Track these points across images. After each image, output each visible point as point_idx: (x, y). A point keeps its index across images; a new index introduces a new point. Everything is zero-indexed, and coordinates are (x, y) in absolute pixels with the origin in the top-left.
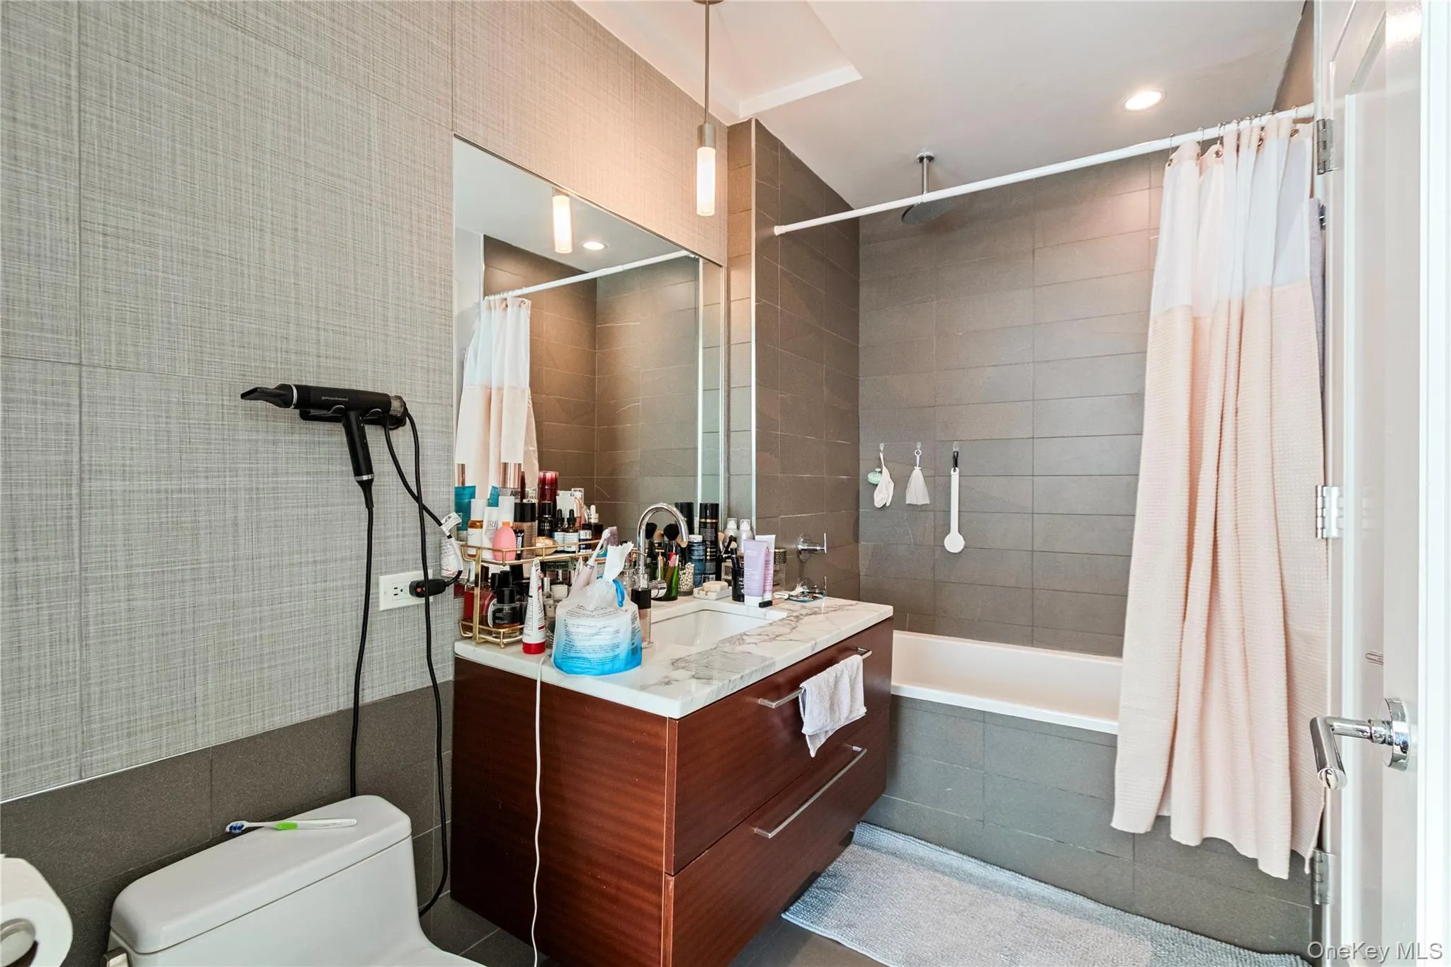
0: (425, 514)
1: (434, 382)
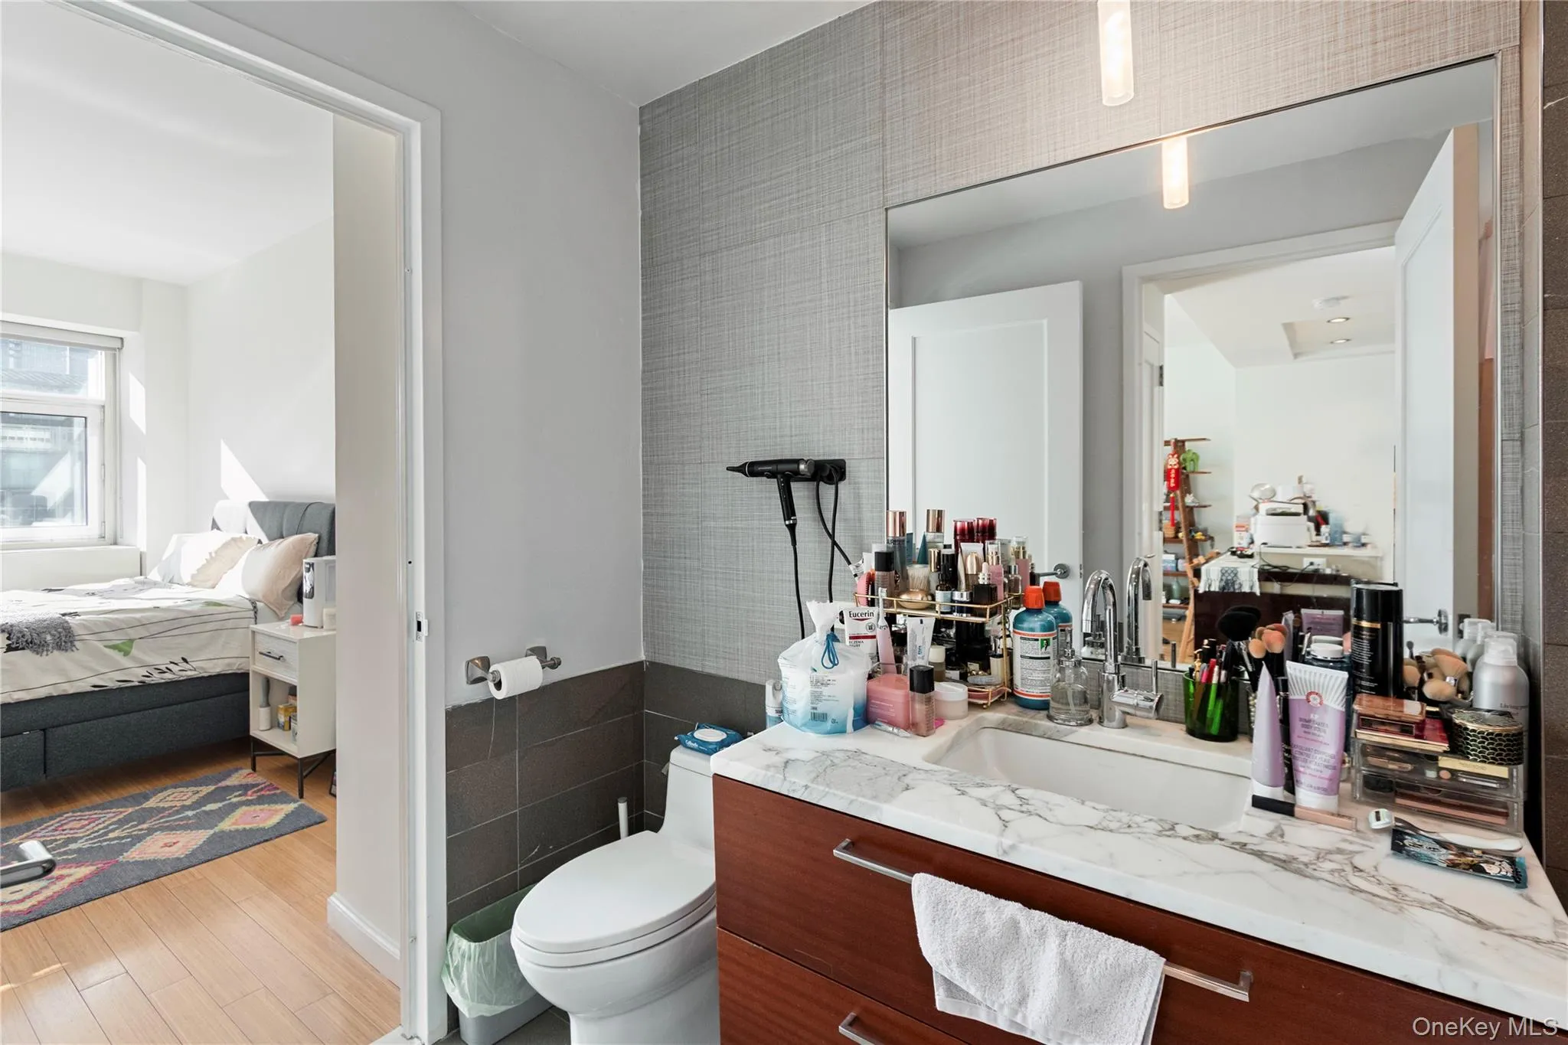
0: (836, 549)
1: (868, 439)
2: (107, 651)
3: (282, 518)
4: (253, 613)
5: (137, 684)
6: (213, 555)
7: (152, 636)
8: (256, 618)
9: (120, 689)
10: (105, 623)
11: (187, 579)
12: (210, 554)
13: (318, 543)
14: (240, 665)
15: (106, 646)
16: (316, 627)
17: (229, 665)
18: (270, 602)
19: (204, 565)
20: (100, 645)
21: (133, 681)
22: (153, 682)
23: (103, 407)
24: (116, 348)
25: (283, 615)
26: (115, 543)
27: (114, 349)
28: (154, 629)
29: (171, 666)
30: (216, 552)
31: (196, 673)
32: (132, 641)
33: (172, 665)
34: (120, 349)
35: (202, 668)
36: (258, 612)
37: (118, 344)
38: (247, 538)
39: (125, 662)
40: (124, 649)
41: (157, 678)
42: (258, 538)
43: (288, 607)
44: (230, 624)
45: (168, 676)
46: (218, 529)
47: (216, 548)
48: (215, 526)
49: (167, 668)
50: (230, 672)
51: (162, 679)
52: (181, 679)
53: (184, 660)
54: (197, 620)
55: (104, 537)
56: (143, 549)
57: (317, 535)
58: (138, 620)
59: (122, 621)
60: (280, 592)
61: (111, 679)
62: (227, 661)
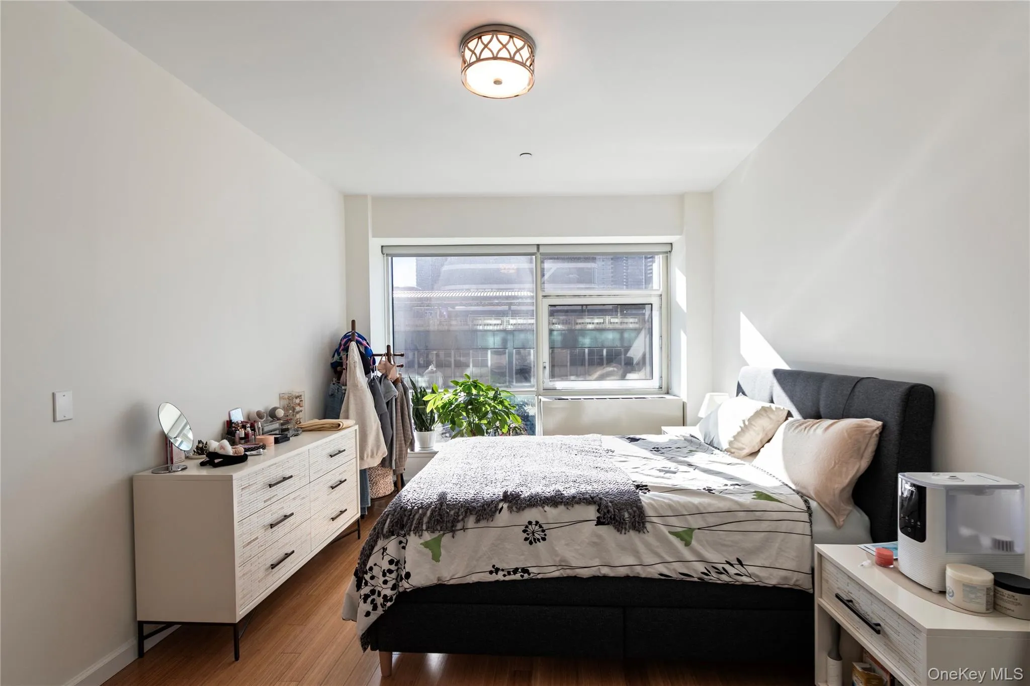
2: (672, 538)
3: (818, 392)
4: (806, 515)
5: (696, 580)
6: (747, 423)
7: (708, 528)
8: (811, 522)
9: (682, 581)
10: (670, 506)
11: (725, 446)
12: (744, 421)
13: (881, 433)
14: (797, 580)
15: (670, 533)
16: (930, 590)
17: (786, 578)
18: (824, 503)
19: (738, 433)
20: (665, 530)
21: (693, 577)
22: (711, 581)
23: (661, 295)
24: (668, 250)
25: (842, 523)
26: (668, 393)
27: (667, 253)
28: (712, 520)
29: (727, 567)
30: (749, 420)
31: (751, 580)
32: (691, 530)
33: (728, 565)
34: (670, 252)
35: (757, 576)
36: (813, 515)
37: (668, 248)
38: (776, 408)
39: (687, 554)
40: (686, 536)
41: (714, 577)
42: (787, 409)
43: (846, 512)
44: (784, 526)
45: (725, 578)
46: (744, 394)
47: (749, 417)
48: (740, 390)
49: (723, 568)
50: (786, 586)
51: (720, 580)
52: (737, 583)
53: (740, 562)
54: (751, 516)
55: (661, 388)
56: (685, 400)
57: (880, 423)
58: (697, 507)
59: (684, 506)
60: (837, 492)
61: (675, 570)
62: (783, 573)
